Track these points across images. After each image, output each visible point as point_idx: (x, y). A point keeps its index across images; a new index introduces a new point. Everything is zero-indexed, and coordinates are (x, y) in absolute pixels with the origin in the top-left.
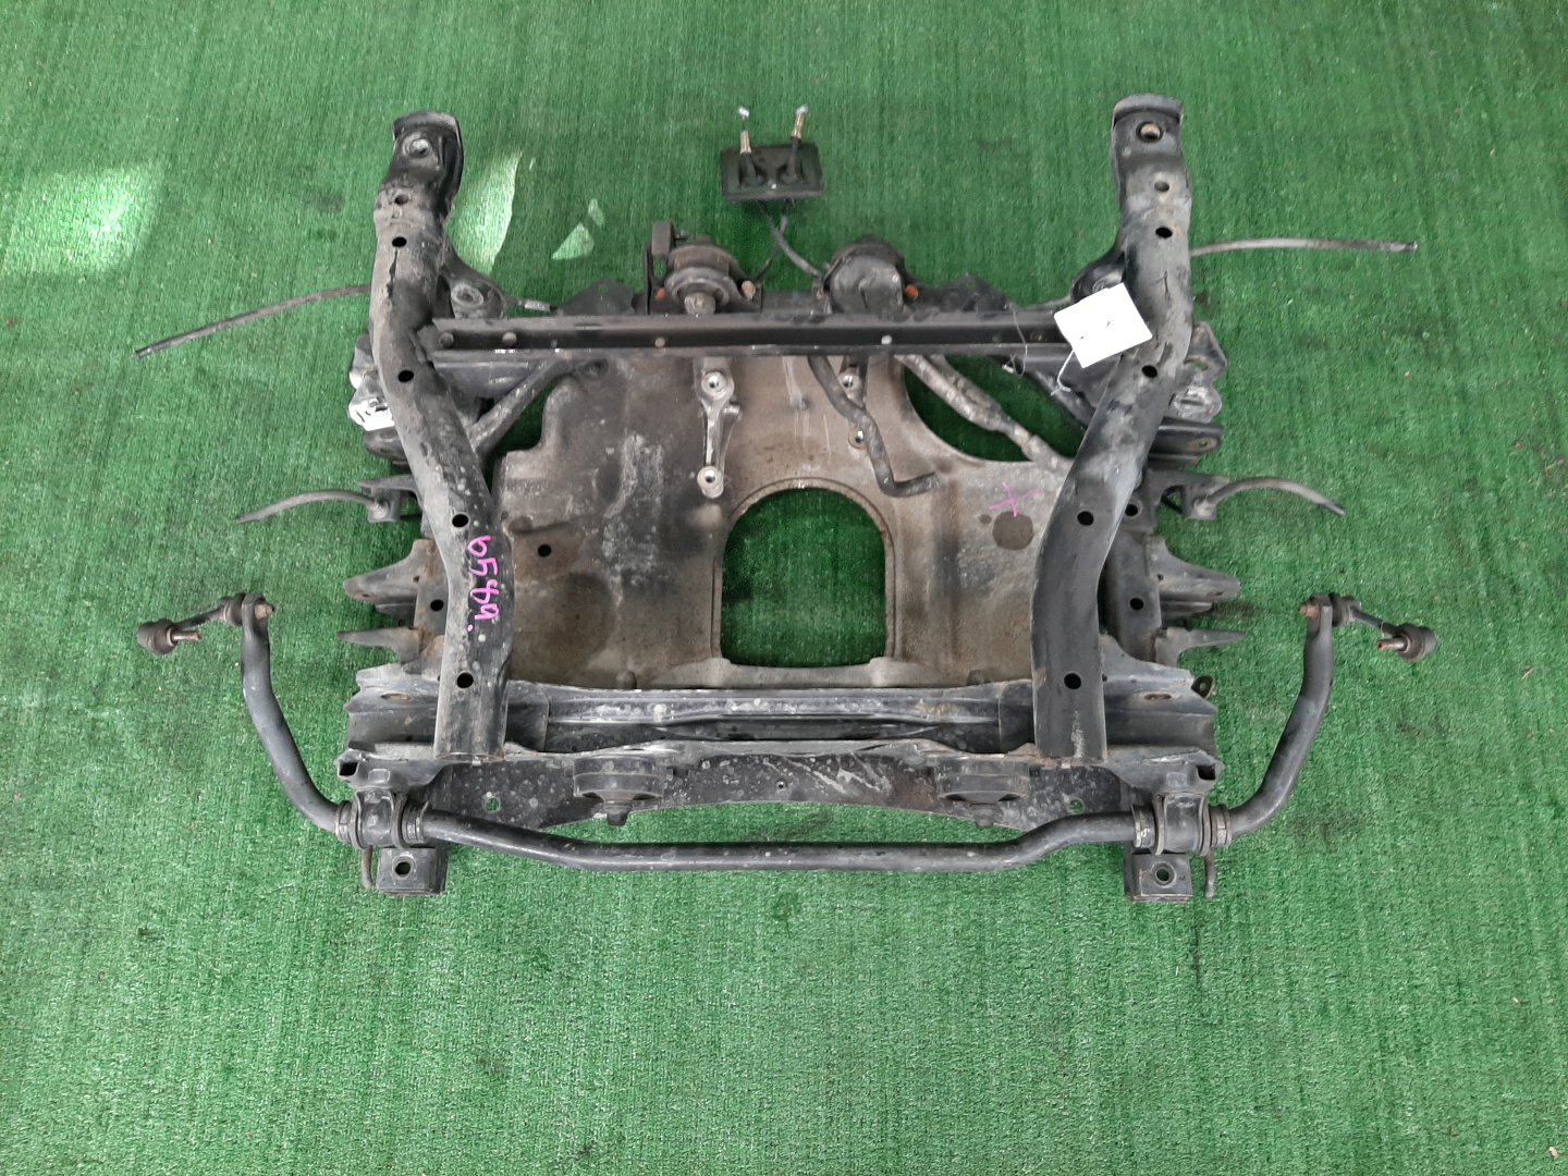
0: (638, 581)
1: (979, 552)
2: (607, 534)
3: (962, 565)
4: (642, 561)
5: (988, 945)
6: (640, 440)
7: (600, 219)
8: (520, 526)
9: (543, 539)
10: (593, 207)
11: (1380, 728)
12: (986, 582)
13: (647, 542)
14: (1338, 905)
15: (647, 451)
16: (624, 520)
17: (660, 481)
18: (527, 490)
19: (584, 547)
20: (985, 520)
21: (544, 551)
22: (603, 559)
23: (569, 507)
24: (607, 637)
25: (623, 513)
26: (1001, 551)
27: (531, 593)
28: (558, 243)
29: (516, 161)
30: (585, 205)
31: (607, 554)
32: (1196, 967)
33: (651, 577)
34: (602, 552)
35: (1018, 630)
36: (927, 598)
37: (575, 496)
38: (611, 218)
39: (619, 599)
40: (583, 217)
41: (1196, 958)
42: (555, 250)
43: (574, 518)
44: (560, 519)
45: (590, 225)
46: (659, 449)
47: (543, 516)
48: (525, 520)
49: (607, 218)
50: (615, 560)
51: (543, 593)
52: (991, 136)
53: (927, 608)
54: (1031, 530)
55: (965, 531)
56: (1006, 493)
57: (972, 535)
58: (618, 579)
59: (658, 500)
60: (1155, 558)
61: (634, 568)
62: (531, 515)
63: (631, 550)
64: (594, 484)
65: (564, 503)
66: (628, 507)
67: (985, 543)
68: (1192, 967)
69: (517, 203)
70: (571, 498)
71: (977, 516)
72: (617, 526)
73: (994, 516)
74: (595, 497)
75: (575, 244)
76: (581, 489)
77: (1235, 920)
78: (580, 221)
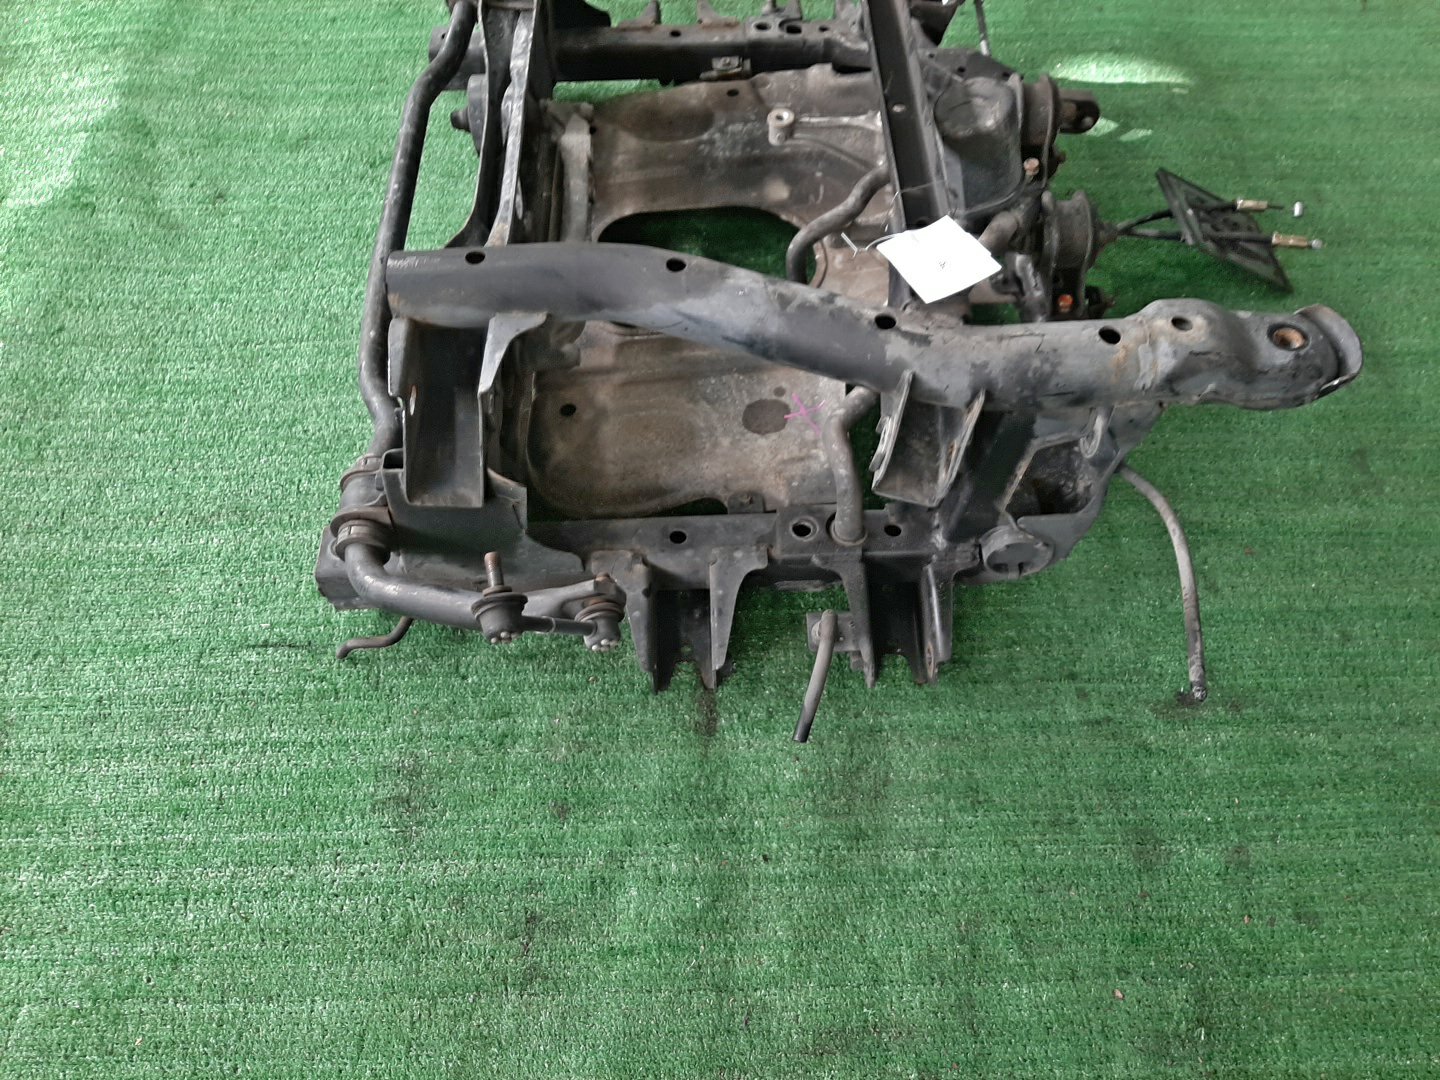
1: (740, 390)
2: (749, 125)
3: (724, 378)
4: (724, 149)
5: (329, 456)
11: (531, 886)
12: (705, 399)
14: (308, 808)
20: (780, 392)
26: (742, 408)
29: (1180, 80)
32: (265, 645)
33: (708, 158)
35: (651, 435)
36: (686, 353)
41: (274, 645)
53: (675, 355)
54: (767, 432)
55: (765, 377)
57: (760, 382)
58: (706, 138)
60: (738, 555)
61: (717, 145)
67: (750, 394)
68: (266, 641)
71: (784, 385)
73: (784, 399)
77: (310, 686)
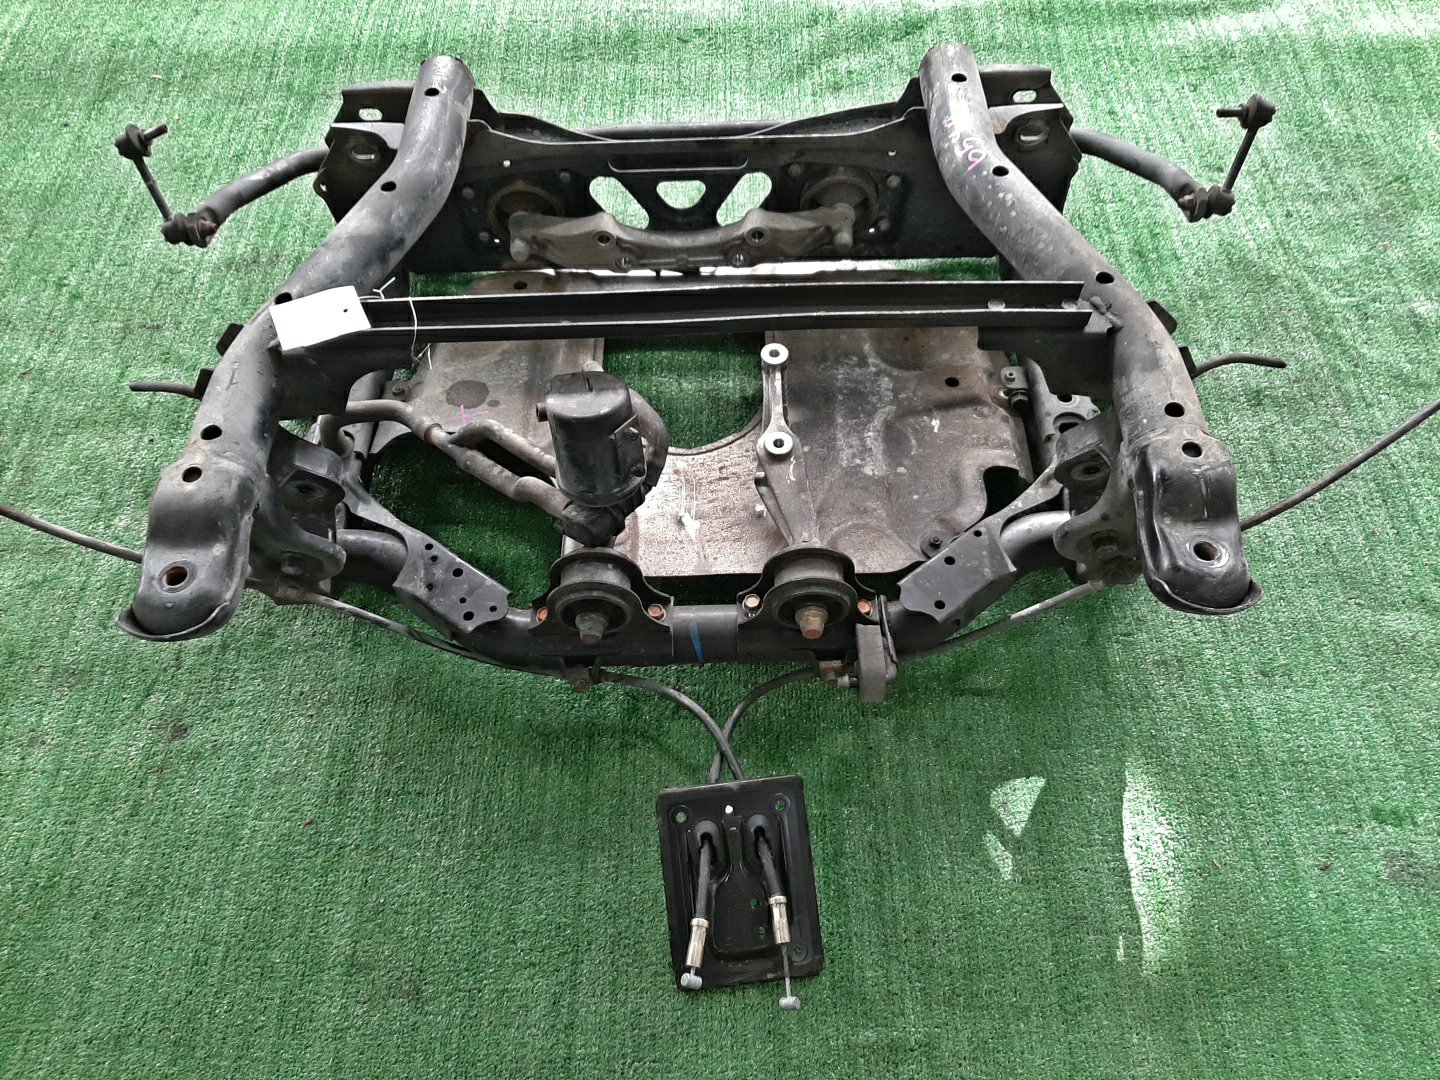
0: (851, 360)
1: (506, 380)
2: (889, 393)
3: (525, 372)
4: (848, 374)
6: (868, 471)
7: (990, 839)
8: (983, 407)
9: (955, 392)
10: (1005, 863)
13: (846, 388)
15: (858, 461)
16: (874, 405)
17: (840, 435)
18: (987, 440)
19: (912, 385)
20: (495, 404)
21: (952, 382)
22: (890, 376)
23: (936, 423)
25: (876, 409)
26: (484, 380)
28: (1040, 803)
29: (1148, 955)
30: (1018, 869)
31: (887, 379)
33: (838, 361)
34: (892, 380)
37: (932, 434)
38: (976, 848)
39: (867, 347)
40: (1017, 846)
42: (1044, 790)
43: (929, 413)
44: (944, 413)
45: (1004, 836)
46: (844, 463)
48: (980, 413)
49: (982, 848)
50: (878, 374)
51: (945, 356)
52: (400, 1008)
55: (517, 395)
57: (511, 392)
58: (871, 361)
59: (840, 420)
61: (857, 369)
62: (976, 419)
63: (862, 383)
64: (913, 442)
65: (943, 427)
66: (871, 415)
67: (498, 386)
69: (1123, 875)
70: (936, 430)
71: (502, 407)
72: (880, 399)
73: (485, 406)
74: (910, 430)
75: (1018, 800)
76: (927, 438)
78: (1018, 841)
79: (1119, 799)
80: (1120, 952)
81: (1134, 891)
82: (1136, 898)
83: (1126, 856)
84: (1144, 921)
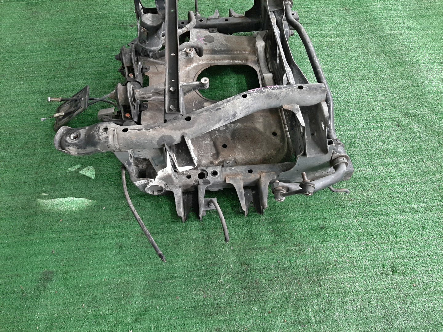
3: (219, 49)
7: (79, 166)
8: (215, 157)
9: (220, 147)
10: (72, 169)
12: (224, 45)
18: (202, 156)
19: (222, 135)
21: (225, 146)
22: (226, 129)
23: (207, 142)
24: (252, 128)
26: (215, 42)
27: (240, 151)
30: (70, 172)
31: (224, 128)
34: (224, 130)
36: (229, 56)
37: (203, 141)
38: (78, 162)
40: (77, 172)
42: (90, 178)
43: (212, 140)
44: (212, 144)
45: (80, 169)
47: (211, 150)
48: (213, 155)
49: (78, 164)
51: (239, 147)
53: (232, 56)
55: (209, 48)
56: (198, 40)
57: (211, 47)
62: (210, 154)
65: (206, 144)
67: (213, 44)
69: (64, 196)
70: (204, 142)
71: (205, 45)
73: (205, 42)
75: (89, 172)
76: (200, 139)
78: (78, 172)
79: (85, 198)
80: (44, 194)
81: (59, 199)
82: (56, 199)
83: (69, 198)
84: (50, 200)
